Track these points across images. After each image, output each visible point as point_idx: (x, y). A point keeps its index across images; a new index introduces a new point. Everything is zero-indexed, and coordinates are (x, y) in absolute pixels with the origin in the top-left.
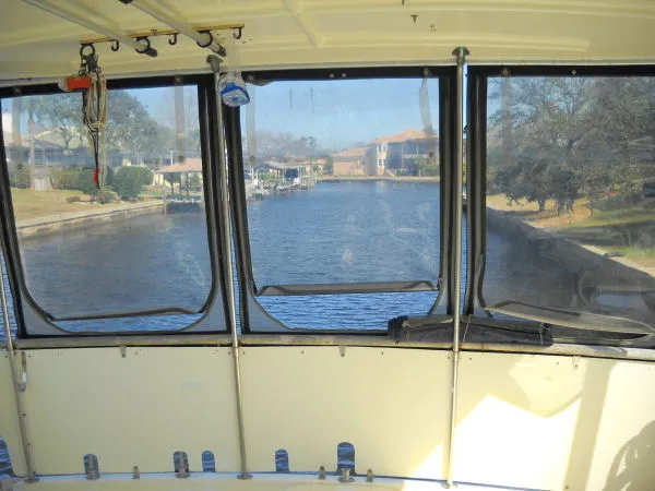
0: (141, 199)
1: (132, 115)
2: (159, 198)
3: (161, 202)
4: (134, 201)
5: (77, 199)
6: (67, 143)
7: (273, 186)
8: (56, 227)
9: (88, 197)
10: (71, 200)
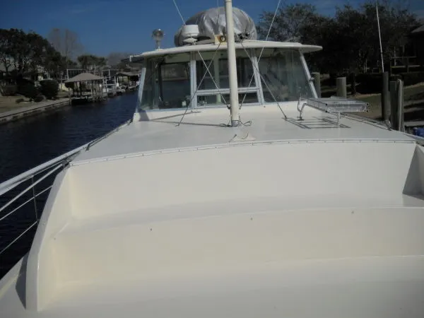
0: (58, 98)
1: (44, 50)
2: (67, 97)
3: (68, 99)
4: (54, 100)
5: (22, 100)
6: (7, 68)
7: (126, 87)
8: (8, 119)
9: (28, 99)
10: (18, 101)
